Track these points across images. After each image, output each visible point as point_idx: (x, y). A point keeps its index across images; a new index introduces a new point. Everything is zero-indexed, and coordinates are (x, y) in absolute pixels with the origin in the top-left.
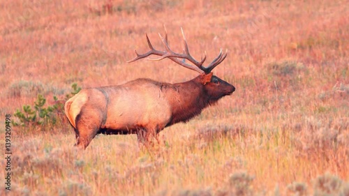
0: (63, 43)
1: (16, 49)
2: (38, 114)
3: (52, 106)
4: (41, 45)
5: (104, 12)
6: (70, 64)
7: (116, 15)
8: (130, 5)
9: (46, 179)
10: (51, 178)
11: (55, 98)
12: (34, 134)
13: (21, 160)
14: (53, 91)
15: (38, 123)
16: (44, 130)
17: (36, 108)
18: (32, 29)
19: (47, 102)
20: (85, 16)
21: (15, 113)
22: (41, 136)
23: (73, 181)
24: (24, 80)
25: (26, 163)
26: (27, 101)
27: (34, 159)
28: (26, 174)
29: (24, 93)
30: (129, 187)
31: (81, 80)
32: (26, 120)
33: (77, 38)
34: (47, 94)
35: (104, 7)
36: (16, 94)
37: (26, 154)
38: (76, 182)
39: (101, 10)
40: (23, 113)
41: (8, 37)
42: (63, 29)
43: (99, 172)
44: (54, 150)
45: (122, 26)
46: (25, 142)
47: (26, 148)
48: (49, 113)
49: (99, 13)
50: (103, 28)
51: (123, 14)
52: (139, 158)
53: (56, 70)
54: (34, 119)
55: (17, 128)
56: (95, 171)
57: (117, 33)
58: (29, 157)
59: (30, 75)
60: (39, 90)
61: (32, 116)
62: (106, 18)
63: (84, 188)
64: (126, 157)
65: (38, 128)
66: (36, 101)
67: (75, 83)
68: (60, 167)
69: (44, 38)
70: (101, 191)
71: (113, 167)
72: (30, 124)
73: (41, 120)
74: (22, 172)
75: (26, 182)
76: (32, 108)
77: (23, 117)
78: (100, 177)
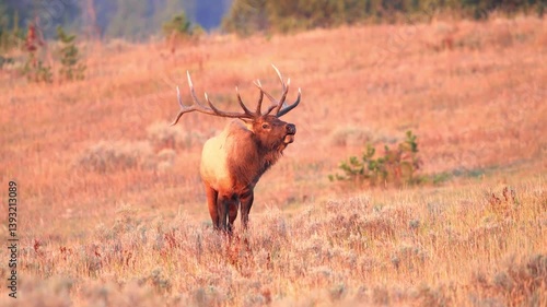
0: (395, 84)
1: (342, 90)
2: (366, 166)
3: (383, 157)
4: (370, 86)
5: (444, 47)
6: (403, 108)
7: (457, 51)
8: (474, 39)
9: (376, 242)
10: (382, 240)
11: (386, 148)
12: (362, 189)
13: (347, 220)
14: (384, 140)
15: (367, 177)
16: (373, 185)
17: (364, 159)
18: (360, 67)
19: (376, 152)
20: (421, 52)
21: (340, 164)
22: (370, 191)
23: (407, 244)
24: (350, 126)
25: (352, 223)
26: (354, 151)
27: (362, 218)
28: (352, 236)
29: (350, 141)
30: (472, 252)
31: (417, 127)
32: (353, 173)
33: (412, 78)
34: (377, 142)
35: (443, 41)
36: (341, 142)
37: (352, 213)
38: (410, 245)
39: (440, 44)
40: (349, 165)
41: (332, 76)
42: (395, 66)
43: (437, 234)
44: (385, 208)
45: (464, 64)
46: (351, 199)
47: (352, 206)
48: (379, 165)
49: (437, 49)
50: (442, 66)
51: (466, 49)
52: (484, 218)
53: (387, 115)
54: (362, 172)
55: (342, 182)
56: (432, 232)
57: (459, 72)
58: (356, 216)
59: (357, 120)
60: (368, 139)
61: (359, 168)
62: (445, 54)
63: (420, 252)
64: (469, 216)
65: (366, 183)
66: (364, 150)
67: (410, 129)
68: (393, 228)
69: (374, 77)
70: (439, 255)
71: (453, 227)
72: (358, 178)
73: (371, 173)
74: (348, 234)
75: (351, 245)
76: (360, 159)
77: (349, 170)
78: (438, 239)
